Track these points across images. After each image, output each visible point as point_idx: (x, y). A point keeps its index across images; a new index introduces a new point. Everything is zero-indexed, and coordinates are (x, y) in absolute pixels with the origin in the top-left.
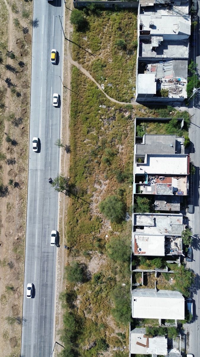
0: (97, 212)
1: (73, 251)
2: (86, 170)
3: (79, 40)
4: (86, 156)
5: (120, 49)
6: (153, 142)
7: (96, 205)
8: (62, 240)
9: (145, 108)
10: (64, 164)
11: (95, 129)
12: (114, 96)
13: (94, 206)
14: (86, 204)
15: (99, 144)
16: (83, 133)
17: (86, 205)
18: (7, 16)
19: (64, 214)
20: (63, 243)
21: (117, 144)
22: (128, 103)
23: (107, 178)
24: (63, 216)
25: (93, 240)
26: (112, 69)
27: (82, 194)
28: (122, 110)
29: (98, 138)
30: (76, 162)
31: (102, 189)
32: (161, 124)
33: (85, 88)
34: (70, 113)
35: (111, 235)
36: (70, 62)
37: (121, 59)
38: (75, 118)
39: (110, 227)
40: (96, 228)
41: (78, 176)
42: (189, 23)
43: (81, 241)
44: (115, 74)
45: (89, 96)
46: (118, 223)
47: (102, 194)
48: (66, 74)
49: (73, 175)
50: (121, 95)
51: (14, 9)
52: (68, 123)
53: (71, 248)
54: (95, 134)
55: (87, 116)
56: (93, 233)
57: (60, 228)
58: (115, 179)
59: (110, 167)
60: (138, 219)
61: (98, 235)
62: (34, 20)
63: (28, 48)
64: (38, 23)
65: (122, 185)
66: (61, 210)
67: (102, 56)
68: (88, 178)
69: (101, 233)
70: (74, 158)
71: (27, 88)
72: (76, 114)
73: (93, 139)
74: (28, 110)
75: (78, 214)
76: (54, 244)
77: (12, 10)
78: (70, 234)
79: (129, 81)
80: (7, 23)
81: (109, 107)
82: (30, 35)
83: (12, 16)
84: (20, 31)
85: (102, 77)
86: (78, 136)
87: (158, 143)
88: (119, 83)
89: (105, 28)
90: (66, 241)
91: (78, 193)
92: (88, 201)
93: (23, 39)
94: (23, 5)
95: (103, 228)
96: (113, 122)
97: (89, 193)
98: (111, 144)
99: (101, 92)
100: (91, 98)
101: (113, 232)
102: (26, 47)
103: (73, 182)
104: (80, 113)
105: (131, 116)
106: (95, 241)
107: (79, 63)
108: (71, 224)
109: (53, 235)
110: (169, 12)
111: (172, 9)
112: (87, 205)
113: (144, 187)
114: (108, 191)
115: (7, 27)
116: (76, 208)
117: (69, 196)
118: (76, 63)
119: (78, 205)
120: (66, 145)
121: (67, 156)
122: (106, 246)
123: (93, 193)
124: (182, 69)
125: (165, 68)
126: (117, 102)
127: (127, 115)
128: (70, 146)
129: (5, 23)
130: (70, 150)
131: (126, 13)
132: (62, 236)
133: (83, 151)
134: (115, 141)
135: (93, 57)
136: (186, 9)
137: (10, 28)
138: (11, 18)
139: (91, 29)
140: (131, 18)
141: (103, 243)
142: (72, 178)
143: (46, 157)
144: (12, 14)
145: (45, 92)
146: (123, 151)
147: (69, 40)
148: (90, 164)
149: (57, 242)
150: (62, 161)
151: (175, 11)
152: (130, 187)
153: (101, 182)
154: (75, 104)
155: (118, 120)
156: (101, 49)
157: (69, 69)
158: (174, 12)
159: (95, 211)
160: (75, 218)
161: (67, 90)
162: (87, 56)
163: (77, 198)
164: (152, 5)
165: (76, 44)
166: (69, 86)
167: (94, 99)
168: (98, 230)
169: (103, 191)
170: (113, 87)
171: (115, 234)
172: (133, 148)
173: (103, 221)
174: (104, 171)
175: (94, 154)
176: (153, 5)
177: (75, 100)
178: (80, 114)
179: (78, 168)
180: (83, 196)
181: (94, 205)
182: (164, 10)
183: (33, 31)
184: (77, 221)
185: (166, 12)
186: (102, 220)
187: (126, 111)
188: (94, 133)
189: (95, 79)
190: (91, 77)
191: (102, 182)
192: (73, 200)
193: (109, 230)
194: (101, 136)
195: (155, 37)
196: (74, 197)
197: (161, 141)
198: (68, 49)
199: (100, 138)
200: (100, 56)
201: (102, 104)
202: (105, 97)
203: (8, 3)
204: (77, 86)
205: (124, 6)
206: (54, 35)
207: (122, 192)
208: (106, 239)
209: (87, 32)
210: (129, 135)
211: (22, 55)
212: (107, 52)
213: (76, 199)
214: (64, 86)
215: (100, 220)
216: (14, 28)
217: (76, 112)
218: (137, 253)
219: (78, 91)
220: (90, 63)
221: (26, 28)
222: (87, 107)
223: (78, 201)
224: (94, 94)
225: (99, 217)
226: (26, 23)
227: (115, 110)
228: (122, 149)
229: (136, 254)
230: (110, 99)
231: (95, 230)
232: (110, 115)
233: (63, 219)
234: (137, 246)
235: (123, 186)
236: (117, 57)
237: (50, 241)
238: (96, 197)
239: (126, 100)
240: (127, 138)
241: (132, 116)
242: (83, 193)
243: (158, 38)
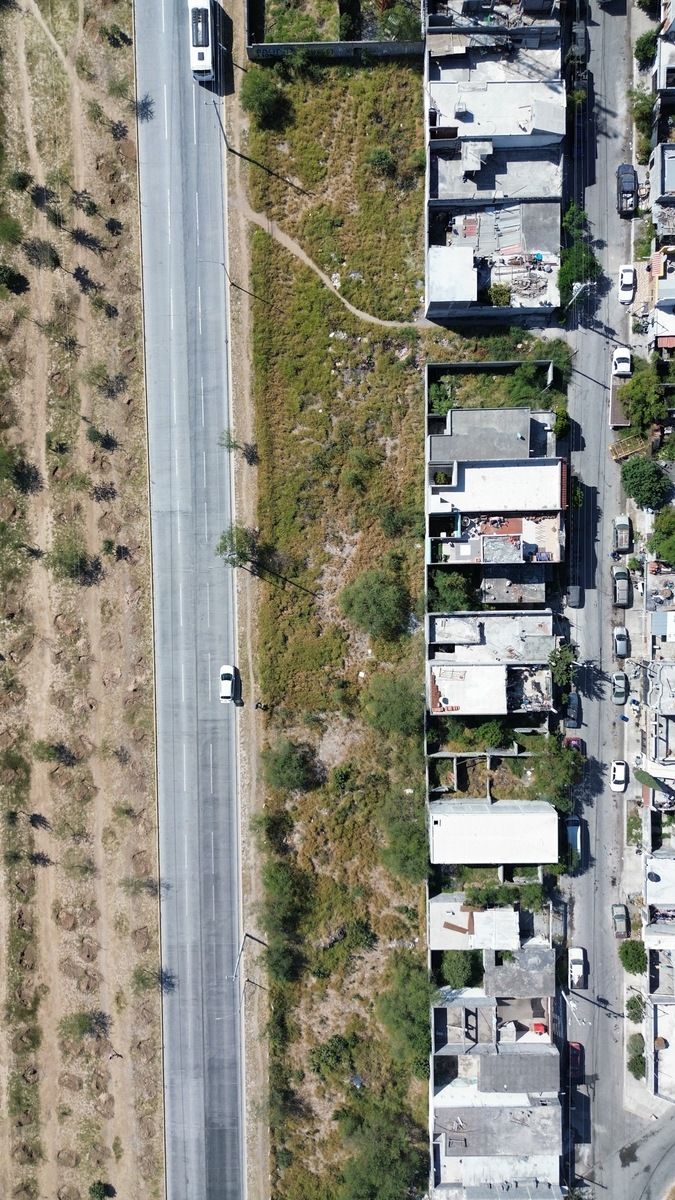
0: (334, 614)
1: (277, 714)
2: (302, 506)
3: (266, 153)
4: (298, 472)
5: (379, 175)
6: (472, 430)
7: (331, 597)
8: (248, 688)
9: (452, 334)
10: (244, 494)
11: (319, 397)
12: (368, 306)
13: (325, 599)
14: (305, 595)
15: (333, 437)
16: (288, 410)
17: (306, 598)
18: (66, 89)
19: (249, 624)
20: (253, 695)
21: (381, 436)
22: (406, 324)
23: (357, 526)
24: (249, 627)
25: (327, 684)
26: (358, 231)
27: (294, 570)
28: (390, 343)
29: (330, 420)
30: (274, 487)
31: (344, 556)
32: (494, 377)
33: (290, 287)
34: (251, 357)
35: (372, 672)
36: (245, 216)
37: (383, 203)
38: (266, 370)
39: (370, 651)
40: (334, 654)
41: (281, 524)
42: (560, 100)
43: (296, 689)
44: (368, 243)
45: (300, 309)
46: (389, 641)
47: (345, 569)
48: (237, 251)
49: (267, 522)
50: (385, 302)
51: (83, 69)
52: (247, 384)
53: (273, 706)
54: (320, 411)
55: (298, 363)
56: (327, 668)
57: (241, 658)
58: (378, 529)
59: (363, 496)
60: (438, 627)
61: (340, 673)
62: (139, 100)
63: (128, 179)
64: (152, 108)
65: (397, 542)
66: (243, 614)
67: (330, 194)
68: (308, 529)
69: (347, 668)
70: (269, 478)
71: (133, 293)
72: (268, 359)
73: (316, 424)
74: (139, 354)
75: (287, 622)
76: (228, 698)
77: (78, 72)
78: (267, 672)
79: (405, 264)
80: (66, 111)
81: (355, 336)
82: (132, 143)
83: (79, 92)
84: (103, 131)
85: (333, 255)
86: (276, 417)
87: (486, 429)
88: (379, 268)
89: (336, 116)
90: (258, 690)
91: (285, 569)
92: (311, 588)
93: (114, 157)
94: (107, 57)
95: (352, 654)
96: (367, 377)
97: (311, 566)
98: (362, 435)
99: (331, 295)
100: (305, 312)
101: (378, 664)
102: (124, 177)
103: (268, 541)
104: (277, 354)
105: (414, 357)
106: (332, 688)
107: (270, 218)
108: (270, 649)
109: (226, 677)
110: (508, 67)
111: (517, 57)
112: (308, 599)
113: (453, 546)
114: (361, 561)
115: (67, 123)
116: (281, 607)
117: (262, 577)
118: (261, 219)
119: (285, 599)
120: (246, 445)
121: (251, 473)
122: (361, 698)
123: (323, 567)
124: (545, 226)
125: (501, 225)
126: (375, 320)
127: (403, 355)
128: (256, 445)
129: (60, 110)
130: (257, 457)
131: (391, 71)
132: (248, 678)
133: (292, 456)
134: (374, 427)
135: (306, 198)
136: (553, 58)
137: (76, 123)
138: (77, 95)
139: (299, 120)
140: (406, 84)
141: (352, 691)
142: (265, 531)
143: (194, 476)
144: (79, 84)
145: (183, 301)
146: (396, 453)
147: (240, 155)
148: (312, 492)
149: (237, 695)
150: (238, 489)
151: (524, 64)
152: (419, 546)
153: (341, 538)
154: (263, 331)
155: (380, 372)
156: (327, 177)
157: (243, 235)
158: (522, 67)
159: (329, 613)
160: (280, 633)
161: (240, 295)
162: (291, 197)
163: (280, 580)
164: (462, 50)
165: (258, 165)
166: (246, 283)
167: (315, 316)
168: (339, 661)
169: (349, 561)
170: (364, 281)
171: (383, 669)
172: (421, 445)
173: (351, 636)
174: (350, 507)
175: (322, 464)
176: (464, 52)
177: (263, 322)
178: (279, 358)
179: (279, 502)
180: (296, 576)
181: (325, 597)
182: (496, 61)
183: (140, 132)
184: (286, 639)
185: (501, 66)
186: (349, 636)
187: (400, 347)
188: (318, 407)
189: (316, 262)
190: (303, 255)
191: (344, 536)
192: (272, 586)
193: (366, 658)
194: (336, 415)
195: (471, 143)
196: (274, 579)
197: (492, 426)
198: (237, 179)
199: (335, 420)
200: (325, 195)
201: (335, 330)
202: (344, 309)
203: (66, 53)
204: (268, 281)
205: (385, 51)
206: (198, 142)
207: (398, 561)
208: (361, 681)
209: (287, 130)
210: (410, 410)
211: (113, 202)
212: (343, 184)
213: (280, 585)
214: (233, 284)
215: (344, 635)
216: (88, 124)
217: (268, 353)
218: (439, 709)
219: (270, 296)
220: (299, 217)
221: (120, 122)
222: (297, 338)
223: (283, 589)
224: (313, 302)
225: (341, 627)
226: (117, 108)
227: (372, 343)
228: (394, 448)
229: (435, 713)
230: (358, 313)
231: (331, 660)
232: (359, 358)
233: (248, 637)
234: (437, 693)
235: (399, 545)
236: (372, 198)
237: (218, 691)
238: (330, 578)
239: (400, 314)
240: (407, 417)
241: (417, 359)
242: (296, 569)
243: (480, 145)
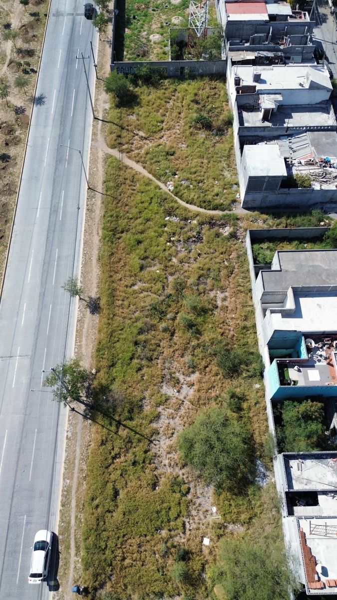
0: (172, 463)
2: (139, 350)
3: (120, 118)
4: (137, 320)
5: (200, 129)
6: (300, 266)
7: (168, 442)
8: (67, 563)
9: (265, 216)
10: (84, 339)
11: (157, 261)
12: (195, 201)
13: (163, 445)
14: (139, 441)
15: (169, 291)
16: (129, 270)
17: (141, 444)
19: (76, 475)
20: (71, 574)
21: (212, 290)
22: (226, 212)
23: (193, 368)
24: (75, 480)
25: (165, 555)
26: (186, 157)
27: (129, 412)
28: (214, 224)
29: (166, 278)
30: (113, 331)
31: (181, 397)
32: (306, 245)
33: (134, 190)
34: (100, 233)
35: (219, 537)
36: (102, 151)
37: (203, 143)
38: (112, 242)
39: (214, 509)
40: (173, 513)
41: (119, 365)
43: (127, 562)
44: (194, 164)
45: (142, 203)
46: (236, 494)
47: (182, 411)
48: (95, 169)
49: (104, 363)
50: (209, 197)
52: (95, 253)
53: (95, 589)
54: (158, 271)
55: (140, 237)
56: (164, 533)
57: (62, 521)
58: (215, 369)
59: (198, 339)
60: (294, 472)
61: (180, 539)
62: (37, 96)
63: (21, 134)
64: (45, 100)
65: (235, 382)
66: (70, 463)
67: (166, 140)
68: (145, 370)
69: (188, 533)
70: (109, 324)
71: (10, 195)
72: (114, 235)
73: (155, 280)
74: (7, 233)
75: (119, 472)
76: (39, 575)
78: (92, 538)
79: (223, 175)
81: (186, 219)
82: (27, 117)
84: (9, 111)
85: (168, 171)
86: (119, 276)
88: (202, 178)
89: (169, 102)
90: (79, 565)
91: (119, 410)
92: (147, 432)
93: (14, 122)
95: (194, 513)
96: (196, 248)
97: (147, 409)
98: (195, 288)
99: (166, 193)
100: (146, 205)
101: (226, 527)
102: (17, 133)
103: (104, 382)
104: (122, 232)
105: (235, 233)
106: (170, 562)
107: (121, 151)
108: (97, 506)
109: (41, 546)
112: (143, 445)
113: (299, 371)
114: (198, 403)
116: (113, 454)
117: (93, 419)
118: (115, 153)
119: (118, 443)
120: (90, 298)
121: (93, 321)
122: (207, 576)
123: (160, 409)
124: (328, 143)
125: (293, 146)
126: (202, 210)
127: (227, 231)
128: (99, 298)
130: (99, 307)
131: (205, 82)
132: (68, 548)
133: (132, 306)
134: (206, 284)
135: (148, 142)
139: (144, 102)
140: (215, 88)
141: (196, 565)
142: (102, 372)
143: (38, 326)
145: (49, 199)
146: (226, 303)
147: (101, 120)
148: (149, 336)
149: (51, 575)
150: (79, 332)
152: (257, 386)
153: (178, 380)
154: (112, 216)
155: (208, 242)
156: (163, 131)
157: (100, 161)
159: (166, 462)
160: (110, 485)
161: (95, 195)
162: (137, 142)
163: (114, 423)
164: (253, 57)
165: (114, 124)
166: (100, 187)
167: (154, 206)
168: (179, 522)
169: (187, 402)
170: (191, 186)
171: (232, 534)
173: (192, 490)
174: (186, 349)
175: (158, 311)
177: (112, 210)
178: (124, 235)
179: (118, 345)
180: (131, 419)
181: (162, 442)
183: (34, 112)
184: (116, 493)
186: (189, 489)
187: (223, 225)
188: (156, 269)
189: (154, 176)
190: (145, 173)
191: (181, 378)
192: (105, 430)
193: (210, 519)
194: (172, 274)
195: (266, 95)
196: (107, 422)
197: (317, 263)
198: (99, 132)
199: (171, 279)
200: (162, 140)
201: (170, 215)
202: (176, 202)
204: (117, 186)
205: (201, 71)
206: (73, 115)
207: (238, 402)
208: (206, 551)
209: (136, 108)
210: (236, 270)
211: (7, 144)
212: (174, 134)
213: (113, 428)
214: (89, 188)
215: (184, 488)
217: (114, 231)
218: (318, 585)
219: (118, 194)
220: (143, 151)
221: (21, 107)
222: (139, 221)
223: (116, 433)
224: (152, 198)
225: (180, 479)
226: (21, 100)
227: (201, 224)
228: (224, 299)
229: (313, 592)
230: (188, 206)
231: (169, 521)
232: (189, 234)
233: (74, 491)
235: (238, 385)
236: (196, 140)
237: (29, 568)
238: (167, 421)
239: (222, 204)
240: (233, 275)
241: (238, 234)
242: (131, 411)
243: (273, 96)
